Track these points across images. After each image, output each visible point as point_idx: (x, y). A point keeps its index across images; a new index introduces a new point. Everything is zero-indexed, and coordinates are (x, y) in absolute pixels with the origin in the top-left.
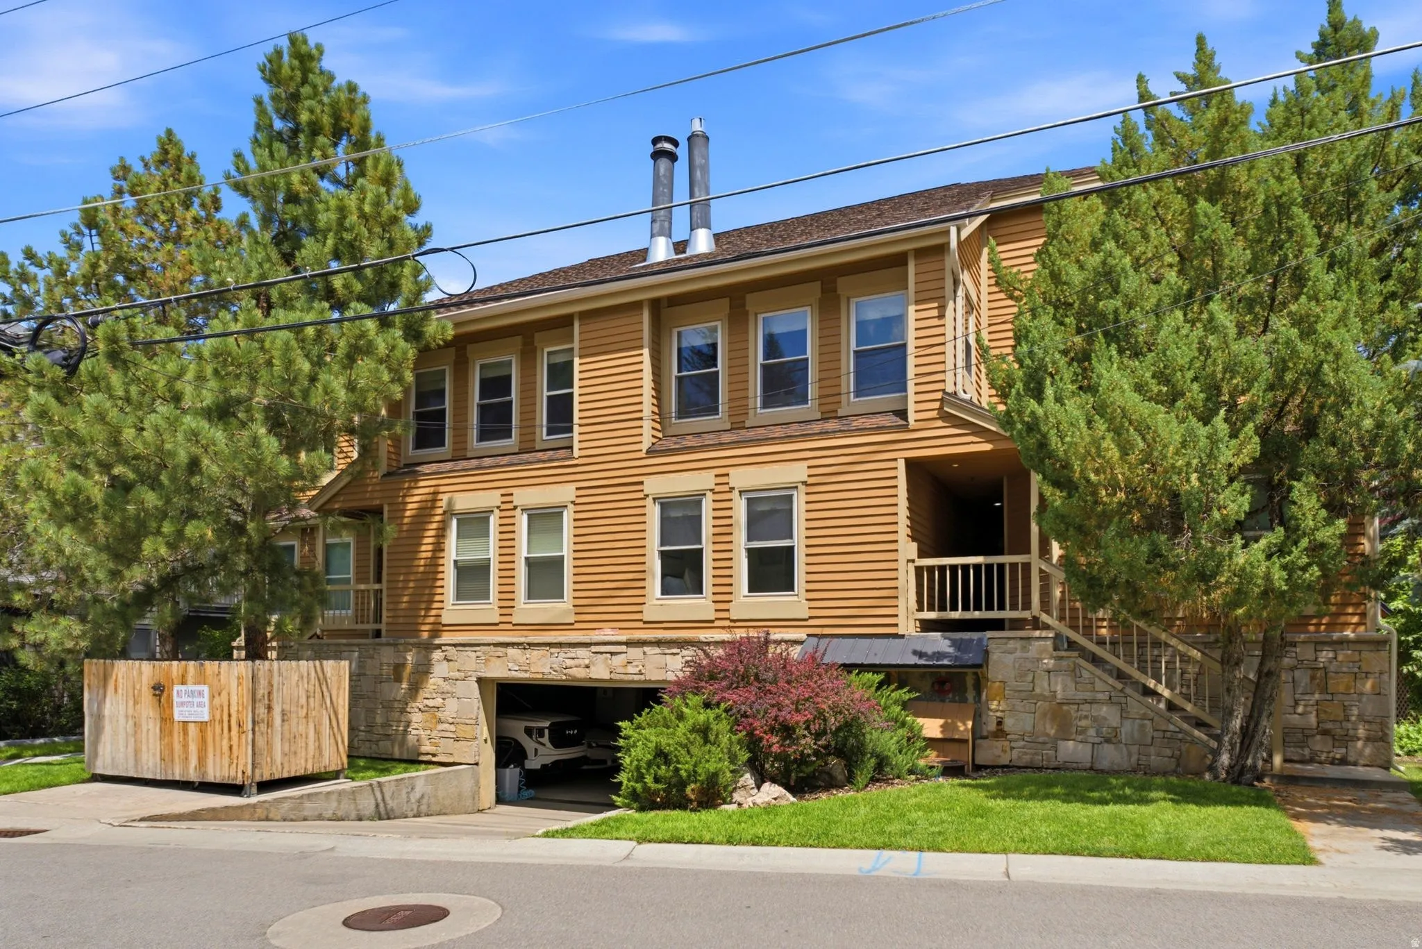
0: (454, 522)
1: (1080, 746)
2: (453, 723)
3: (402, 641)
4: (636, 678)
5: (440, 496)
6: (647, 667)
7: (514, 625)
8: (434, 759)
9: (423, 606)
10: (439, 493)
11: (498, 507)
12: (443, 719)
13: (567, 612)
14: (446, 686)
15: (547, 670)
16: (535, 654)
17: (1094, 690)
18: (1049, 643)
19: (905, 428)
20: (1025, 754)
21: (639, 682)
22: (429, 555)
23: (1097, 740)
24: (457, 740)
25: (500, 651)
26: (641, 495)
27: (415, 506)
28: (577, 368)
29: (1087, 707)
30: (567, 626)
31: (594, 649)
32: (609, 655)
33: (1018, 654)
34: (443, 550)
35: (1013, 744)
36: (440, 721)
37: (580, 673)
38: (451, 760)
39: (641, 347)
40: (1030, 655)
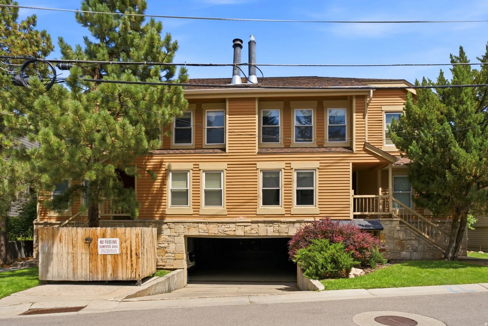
0: (171, 174)
1: (407, 253)
2: (173, 253)
3: (148, 221)
4: (255, 235)
5: (164, 163)
6: (259, 230)
7: (200, 215)
8: (164, 268)
9: (156, 207)
10: (163, 162)
11: (192, 169)
12: (168, 252)
13: (223, 211)
14: (169, 239)
15: (217, 232)
16: (211, 226)
17: (411, 236)
18: (398, 222)
19: (352, 152)
20: (391, 256)
21: (256, 236)
22: (159, 186)
23: (412, 251)
24: (175, 259)
25: (196, 225)
26: (255, 169)
27: (151, 166)
28: (228, 119)
29: (409, 241)
30: (224, 216)
31: (237, 224)
32: (244, 227)
33: (389, 226)
34: (166, 185)
35: (387, 253)
36: (167, 252)
37: (232, 233)
38: (172, 267)
39: (255, 114)
40: (392, 226)
